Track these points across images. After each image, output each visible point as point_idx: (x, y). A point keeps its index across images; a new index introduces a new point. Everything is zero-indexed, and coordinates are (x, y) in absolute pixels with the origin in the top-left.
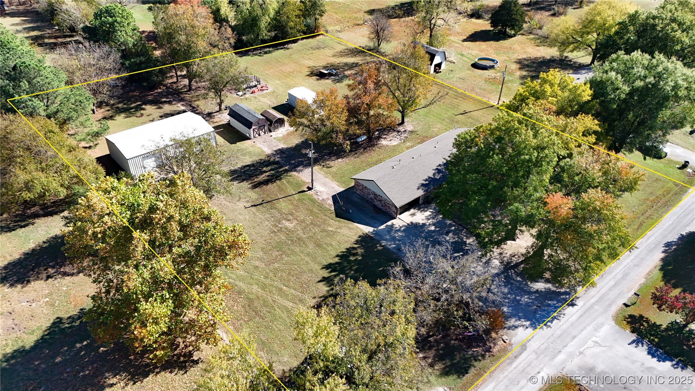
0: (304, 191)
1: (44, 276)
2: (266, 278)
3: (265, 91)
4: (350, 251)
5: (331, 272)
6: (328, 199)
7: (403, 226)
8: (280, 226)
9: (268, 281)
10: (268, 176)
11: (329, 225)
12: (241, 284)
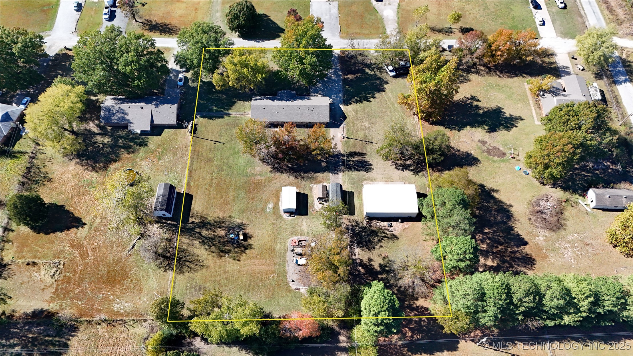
0: (347, 138)
9: (390, 106)
10: (354, 157)
11: (353, 115)
12: (399, 110)
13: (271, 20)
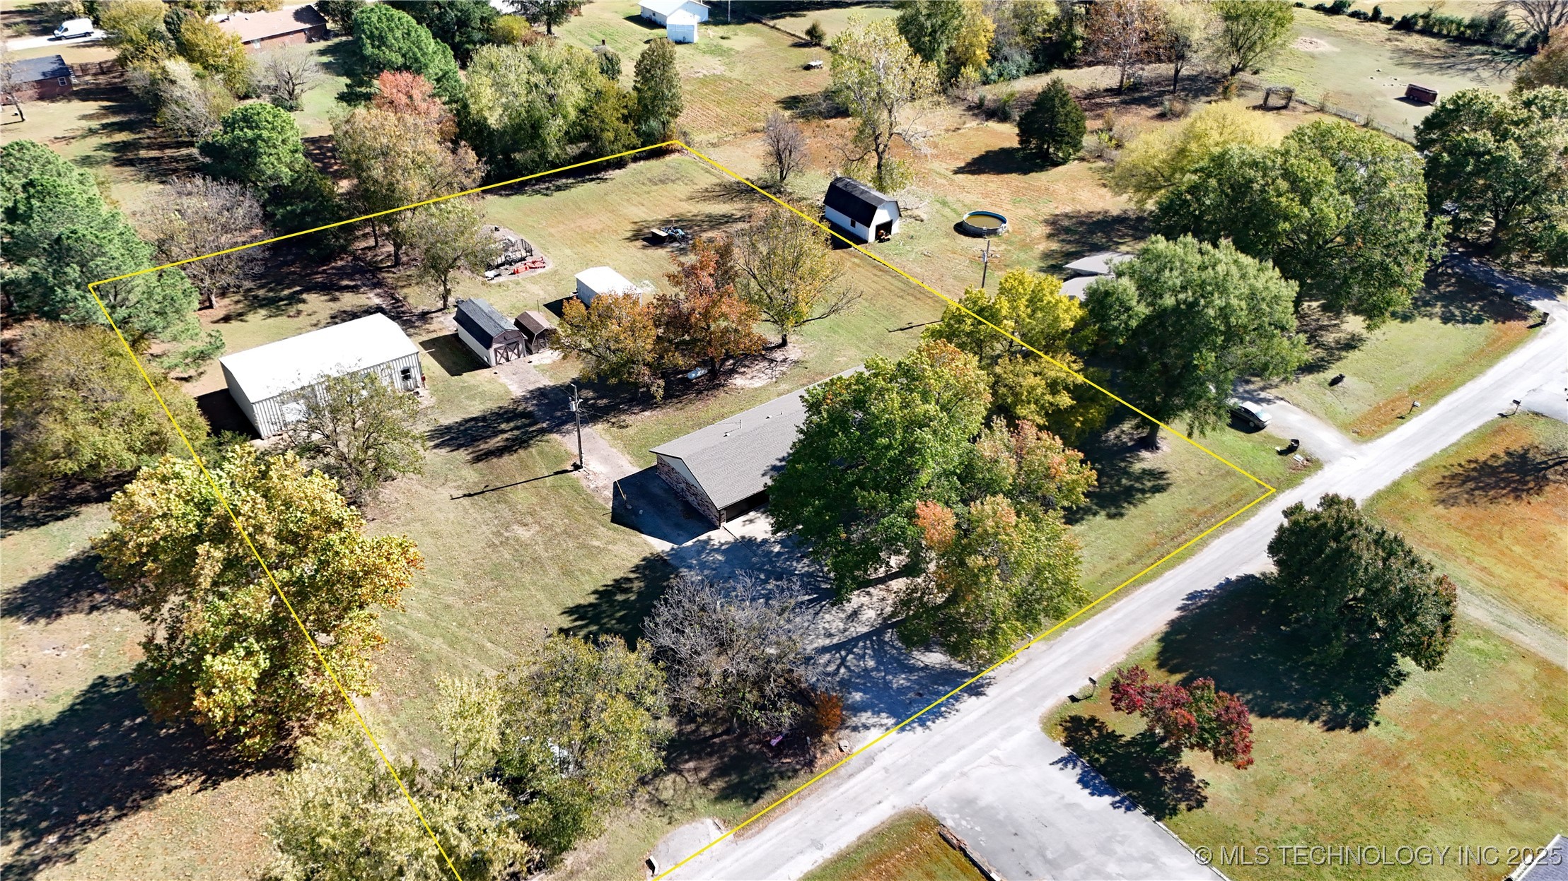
0: (566, 471)
1: (86, 606)
2: (461, 625)
3: (539, 271)
4: (620, 585)
5: (575, 620)
6: (605, 487)
7: (726, 543)
8: (506, 534)
9: (462, 632)
10: (507, 439)
11: (596, 536)
12: (414, 635)
13: (1299, 715)
